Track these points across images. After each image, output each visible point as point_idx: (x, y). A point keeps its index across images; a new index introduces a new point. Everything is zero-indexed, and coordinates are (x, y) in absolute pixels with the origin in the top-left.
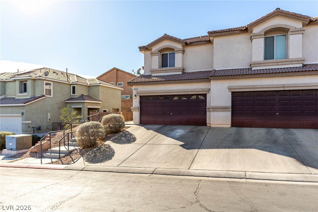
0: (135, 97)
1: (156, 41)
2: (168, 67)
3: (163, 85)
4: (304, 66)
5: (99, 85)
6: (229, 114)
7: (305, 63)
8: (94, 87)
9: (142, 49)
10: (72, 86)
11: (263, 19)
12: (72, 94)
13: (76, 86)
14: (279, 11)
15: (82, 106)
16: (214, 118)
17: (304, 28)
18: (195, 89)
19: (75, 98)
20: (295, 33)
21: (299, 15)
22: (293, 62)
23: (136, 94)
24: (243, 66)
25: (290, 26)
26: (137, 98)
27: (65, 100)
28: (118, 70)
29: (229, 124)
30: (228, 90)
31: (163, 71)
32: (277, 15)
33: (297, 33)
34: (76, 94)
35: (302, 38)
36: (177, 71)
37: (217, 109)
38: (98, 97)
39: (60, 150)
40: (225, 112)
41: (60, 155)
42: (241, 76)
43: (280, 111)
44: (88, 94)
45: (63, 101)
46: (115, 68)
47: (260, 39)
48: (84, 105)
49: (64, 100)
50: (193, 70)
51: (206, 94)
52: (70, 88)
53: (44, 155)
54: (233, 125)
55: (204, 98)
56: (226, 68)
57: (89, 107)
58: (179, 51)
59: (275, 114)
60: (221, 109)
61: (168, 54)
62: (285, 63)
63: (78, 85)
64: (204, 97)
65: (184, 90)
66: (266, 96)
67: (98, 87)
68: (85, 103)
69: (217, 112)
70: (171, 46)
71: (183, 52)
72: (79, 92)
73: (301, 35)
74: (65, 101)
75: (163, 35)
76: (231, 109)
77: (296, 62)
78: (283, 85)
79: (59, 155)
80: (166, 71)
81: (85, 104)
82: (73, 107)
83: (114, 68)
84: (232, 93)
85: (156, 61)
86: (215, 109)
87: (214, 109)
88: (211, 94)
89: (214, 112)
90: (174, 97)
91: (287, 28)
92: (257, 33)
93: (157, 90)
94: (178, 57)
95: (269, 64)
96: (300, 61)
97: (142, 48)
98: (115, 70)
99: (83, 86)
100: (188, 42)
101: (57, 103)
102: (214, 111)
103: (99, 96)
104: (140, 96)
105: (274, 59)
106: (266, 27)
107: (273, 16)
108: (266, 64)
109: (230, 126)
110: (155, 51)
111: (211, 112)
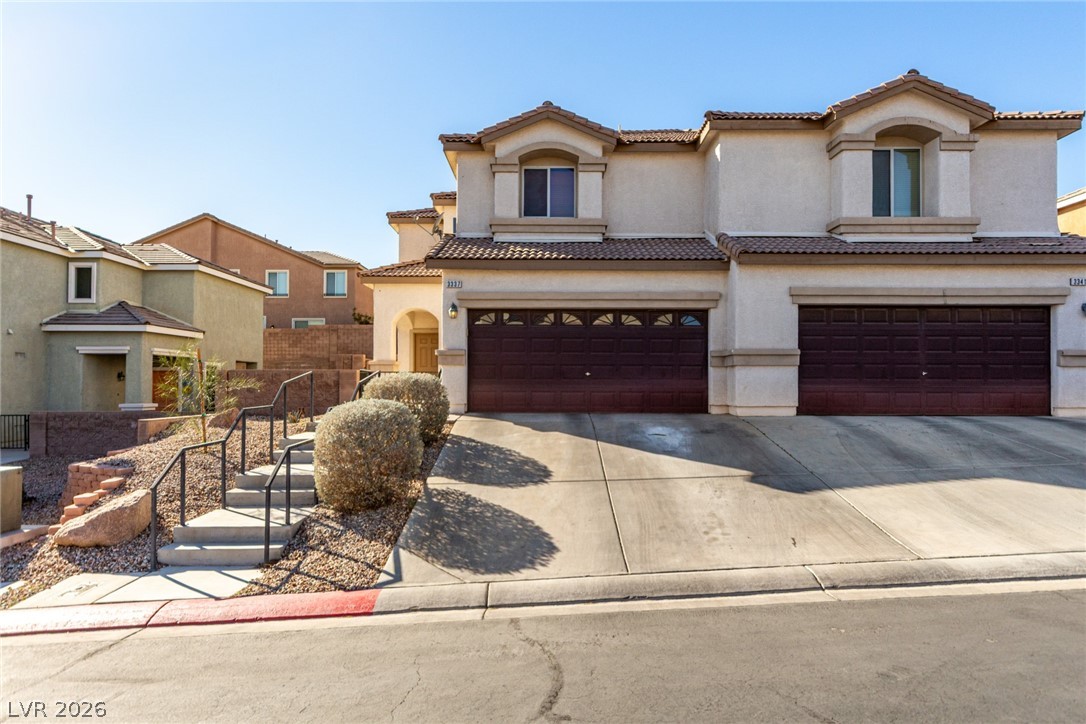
0: (453, 313)
1: (514, 121)
2: (546, 215)
3: (560, 273)
4: (978, 240)
5: (193, 271)
6: (791, 373)
7: (978, 234)
8: (167, 276)
9: (451, 142)
10: (73, 267)
11: (876, 96)
12: (72, 298)
13: (94, 266)
14: (917, 78)
15: (128, 348)
16: (745, 388)
17: (977, 136)
18: (675, 293)
19: (90, 316)
20: (953, 146)
21: (968, 99)
22: (951, 229)
23: (457, 303)
24: (809, 231)
25: (943, 126)
26: (459, 316)
27: (45, 320)
28: (217, 224)
29: (792, 404)
30: (788, 299)
31: (538, 229)
32: (907, 91)
33: (958, 146)
34: (93, 299)
35: (968, 164)
36: (587, 229)
37: (758, 358)
38: (188, 314)
39: (267, 527)
40: (781, 368)
41: (267, 550)
42: (832, 257)
43: (929, 366)
44: (143, 303)
45: (35, 323)
46: (208, 214)
47: (863, 152)
48: (139, 344)
49: (40, 322)
50: (634, 231)
51: (705, 312)
52: (63, 276)
53: (163, 554)
54: (805, 408)
55: (697, 323)
56: (758, 230)
57: (158, 351)
58: (592, 165)
59: (917, 376)
60: (768, 360)
61: (546, 170)
62: (930, 229)
63: (103, 265)
64: (697, 318)
65: (639, 293)
66: (891, 321)
67: (187, 276)
68: (144, 336)
69: (757, 368)
70: (566, 145)
71: (604, 169)
72: (108, 290)
73: (966, 155)
74: (47, 323)
75: (541, 105)
76: (797, 360)
77: (959, 229)
78: (944, 290)
79: (263, 547)
80: (547, 229)
81: (145, 341)
82: (84, 349)
83: (204, 214)
84: (801, 307)
85: (509, 189)
86: (753, 358)
87: (747, 358)
88: (737, 310)
89: (748, 368)
90: (596, 318)
91: (932, 130)
92: (858, 135)
93: (539, 289)
94: (588, 185)
95: (889, 229)
96: (968, 227)
97: (454, 141)
98: (209, 225)
99: (122, 268)
100: (625, 138)
101: (9, 334)
102: (747, 365)
103: (192, 312)
104: (470, 311)
105: (890, 215)
106: (880, 120)
107: (901, 89)
108: (882, 229)
109: (793, 412)
110: (506, 157)
111: (737, 368)
